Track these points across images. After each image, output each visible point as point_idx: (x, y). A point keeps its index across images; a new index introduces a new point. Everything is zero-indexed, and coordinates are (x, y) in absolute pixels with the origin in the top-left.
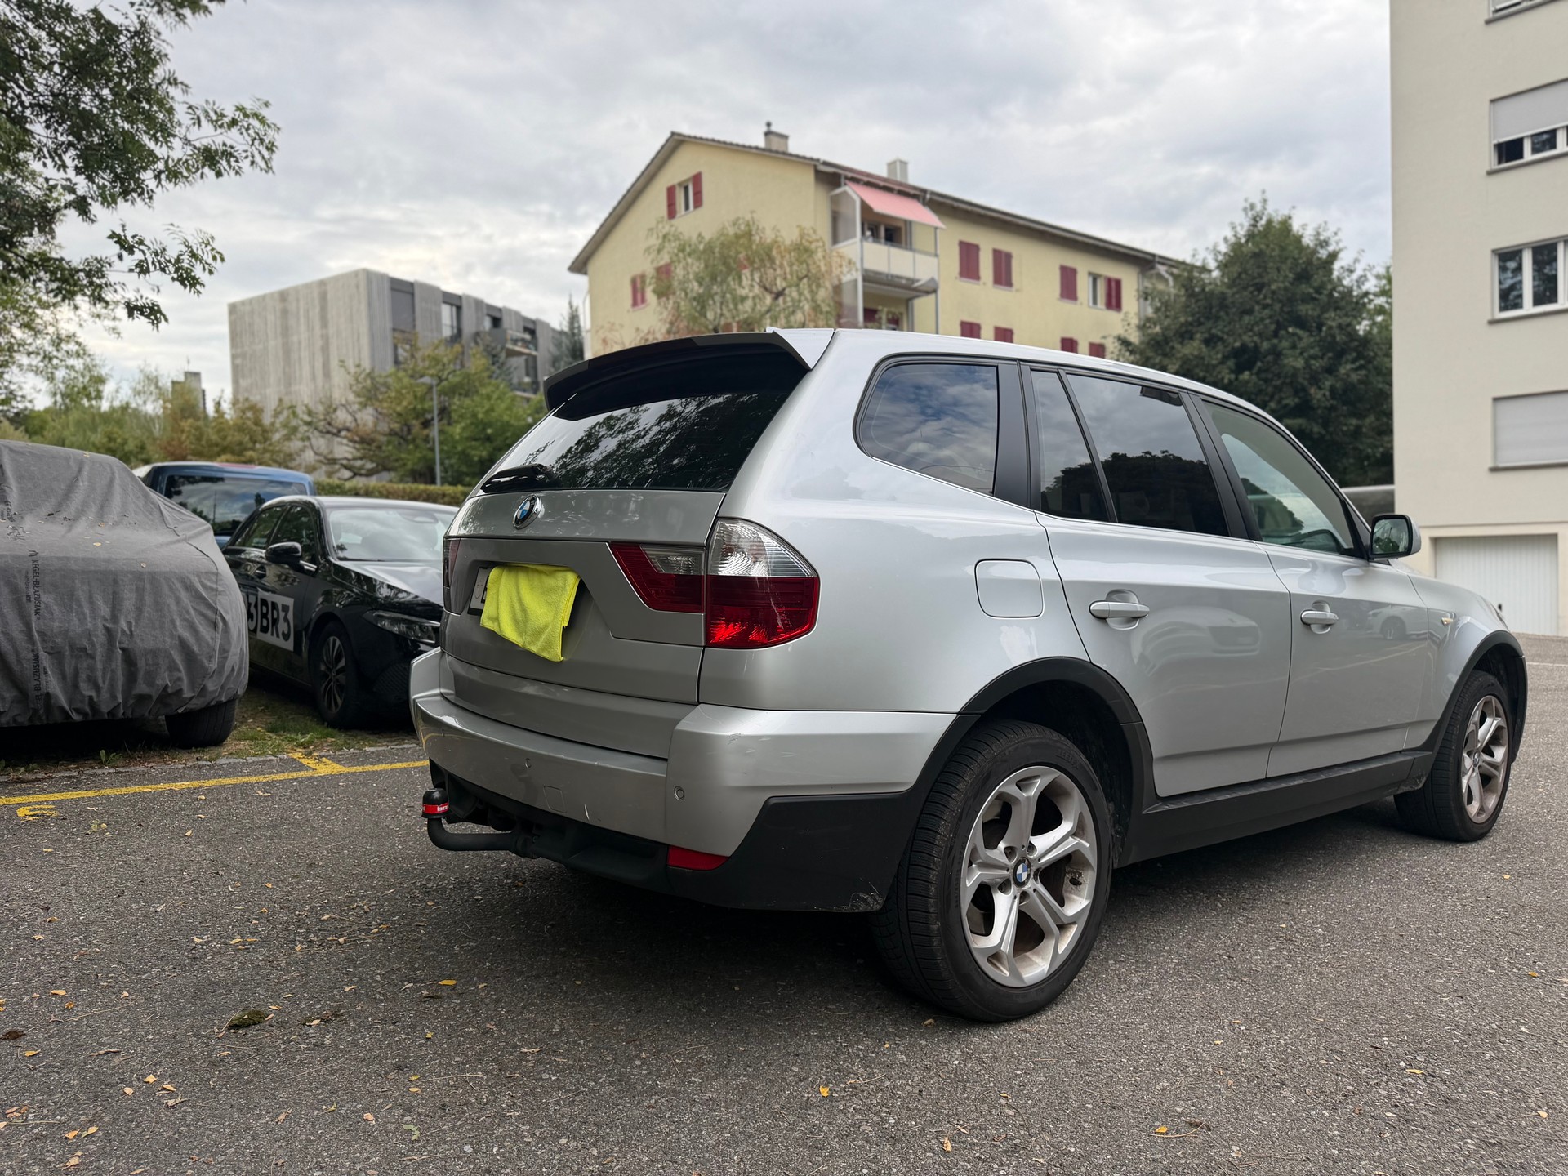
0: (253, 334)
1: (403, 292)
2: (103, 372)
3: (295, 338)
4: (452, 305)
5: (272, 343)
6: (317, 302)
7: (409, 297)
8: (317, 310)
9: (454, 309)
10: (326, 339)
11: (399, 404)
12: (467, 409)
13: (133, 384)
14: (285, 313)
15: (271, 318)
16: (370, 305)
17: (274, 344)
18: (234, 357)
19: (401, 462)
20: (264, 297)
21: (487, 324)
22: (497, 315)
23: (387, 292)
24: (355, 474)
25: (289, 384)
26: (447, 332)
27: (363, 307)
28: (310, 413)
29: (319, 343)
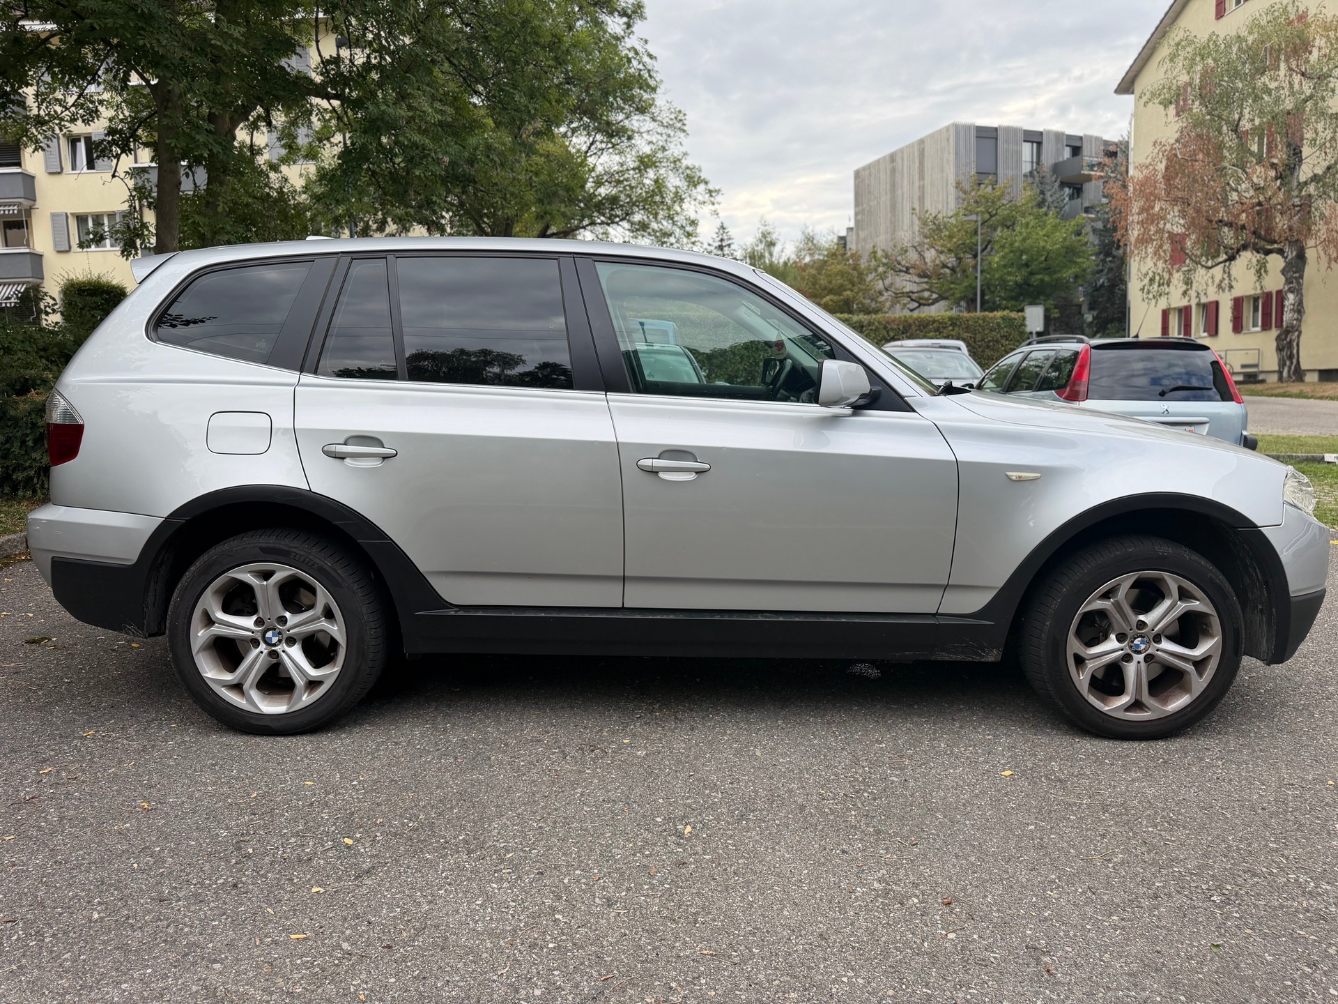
0: (869, 192)
1: (987, 136)
2: (774, 236)
3: (899, 192)
4: (1032, 142)
5: (883, 199)
6: (917, 161)
7: (994, 141)
8: (917, 164)
9: (1035, 145)
10: (922, 188)
11: (950, 241)
12: (1006, 239)
13: (797, 244)
14: (893, 171)
15: (883, 176)
16: (957, 154)
17: (885, 199)
18: (856, 214)
19: (952, 292)
20: (878, 161)
21: (1067, 153)
22: (1077, 144)
23: (973, 139)
24: (920, 305)
25: (894, 231)
26: (1026, 168)
27: (952, 157)
28: (887, 256)
29: (917, 193)
